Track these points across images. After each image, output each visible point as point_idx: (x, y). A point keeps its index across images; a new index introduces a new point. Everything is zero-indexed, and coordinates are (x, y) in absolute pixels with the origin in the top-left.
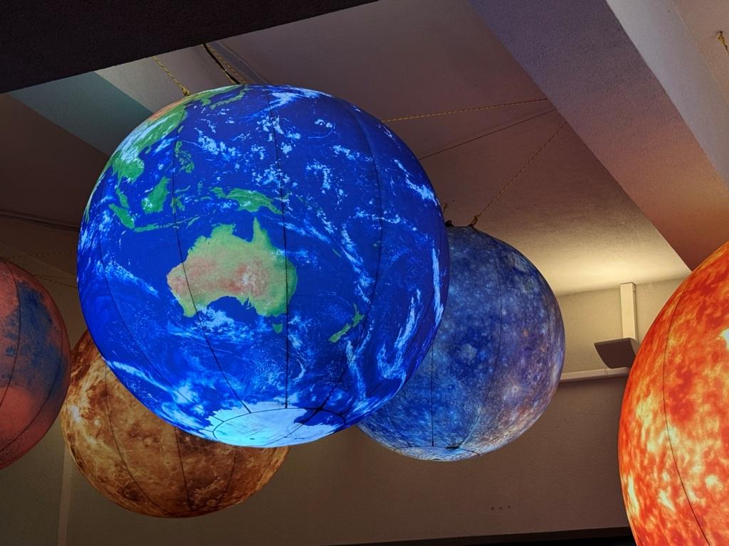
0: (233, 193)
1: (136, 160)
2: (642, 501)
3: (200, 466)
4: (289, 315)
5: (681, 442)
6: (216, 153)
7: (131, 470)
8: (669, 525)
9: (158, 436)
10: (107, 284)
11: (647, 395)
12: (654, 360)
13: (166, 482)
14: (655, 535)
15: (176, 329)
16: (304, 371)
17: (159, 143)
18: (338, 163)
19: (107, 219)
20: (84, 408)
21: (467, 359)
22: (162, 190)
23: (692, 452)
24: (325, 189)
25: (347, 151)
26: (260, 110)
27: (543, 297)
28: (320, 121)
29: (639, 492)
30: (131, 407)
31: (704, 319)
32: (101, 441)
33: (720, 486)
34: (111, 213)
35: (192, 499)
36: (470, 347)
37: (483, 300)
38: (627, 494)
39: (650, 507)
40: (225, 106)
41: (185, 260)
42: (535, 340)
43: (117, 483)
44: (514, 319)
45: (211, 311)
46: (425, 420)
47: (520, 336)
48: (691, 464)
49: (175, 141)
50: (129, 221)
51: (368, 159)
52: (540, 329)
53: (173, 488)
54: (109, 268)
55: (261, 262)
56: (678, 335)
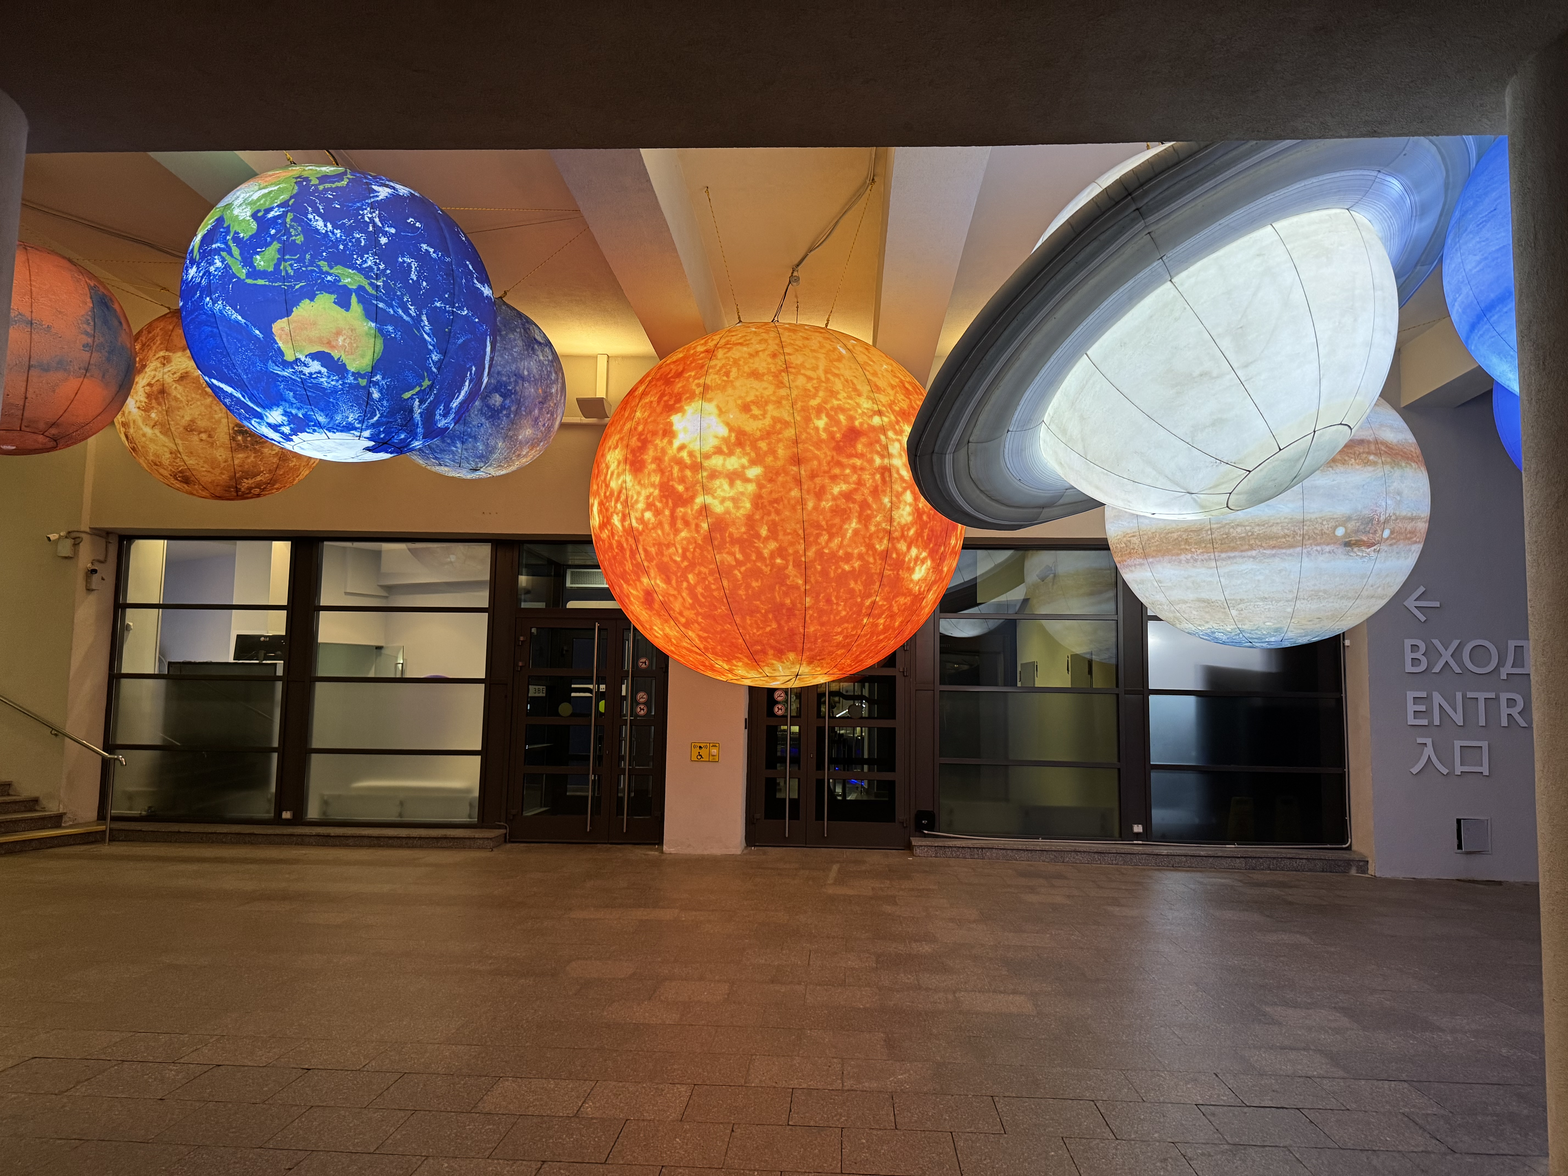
0: (337, 269)
1: (248, 218)
2: (601, 518)
3: (249, 461)
4: (373, 373)
5: (633, 485)
6: (324, 232)
7: (185, 458)
8: (616, 538)
9: (212, 433)
10: (214, 319)
11: (616, 448)
12: (624, 424)
13: (217, 471)
14: (606, 542)
15: (276, 368)
16: (378, 415)
17: (271, 209)
18: (423, 259)
19: (218, 264)
20: (141, 402)
21: (494, 405)
22: (273, 253)
23: (639, 493)
24: (412, 279)
25: (432, 250)
26: (362, 200)
27: (555, 364)
28: (411, 219)
29: (600, 512)
30: (187, 405)
31: (662, 403)
32: (157, 432)
33: (653, 520)
34: (223, 260)
35: (239, 487)
36: (498, 396)
37: (510, 361)
38: (592, 510)
39: (606, 523)
40: (331, 189)
41: (290, 315)
42: (546, 397)
43: (170, 468)
44: (532, 379)
45: (308, 360)
46: (456, 447)
47: (536, 393)
48: (637, 502)
49: (287, 212)
50: (241, 272)
51: (448, 260)
52: (551, 388)
53: (223, 476)
54: (219, 306)
55: (355, 330)
56: (643, 410)
